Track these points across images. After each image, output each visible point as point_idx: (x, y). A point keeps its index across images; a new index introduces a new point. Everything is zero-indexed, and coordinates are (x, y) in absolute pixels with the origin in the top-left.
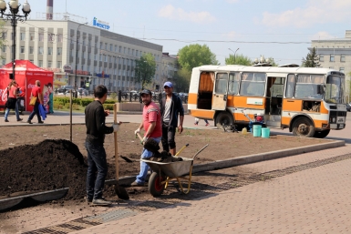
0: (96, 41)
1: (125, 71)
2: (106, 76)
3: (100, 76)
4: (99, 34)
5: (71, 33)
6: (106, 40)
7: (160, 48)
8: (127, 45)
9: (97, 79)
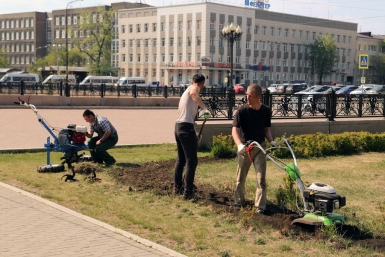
0: (249, 24)
1: (295, 61)
2: (264, 68)
3: (255, 68)
4: (252, 15)
5: (212, 17)
6: (263, 22)
7: (353, 27)
8: (298, 26)
9: (252, 73)
